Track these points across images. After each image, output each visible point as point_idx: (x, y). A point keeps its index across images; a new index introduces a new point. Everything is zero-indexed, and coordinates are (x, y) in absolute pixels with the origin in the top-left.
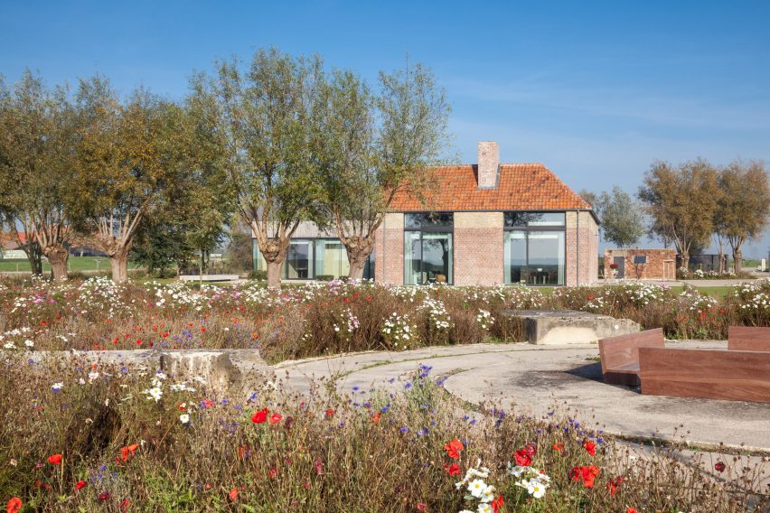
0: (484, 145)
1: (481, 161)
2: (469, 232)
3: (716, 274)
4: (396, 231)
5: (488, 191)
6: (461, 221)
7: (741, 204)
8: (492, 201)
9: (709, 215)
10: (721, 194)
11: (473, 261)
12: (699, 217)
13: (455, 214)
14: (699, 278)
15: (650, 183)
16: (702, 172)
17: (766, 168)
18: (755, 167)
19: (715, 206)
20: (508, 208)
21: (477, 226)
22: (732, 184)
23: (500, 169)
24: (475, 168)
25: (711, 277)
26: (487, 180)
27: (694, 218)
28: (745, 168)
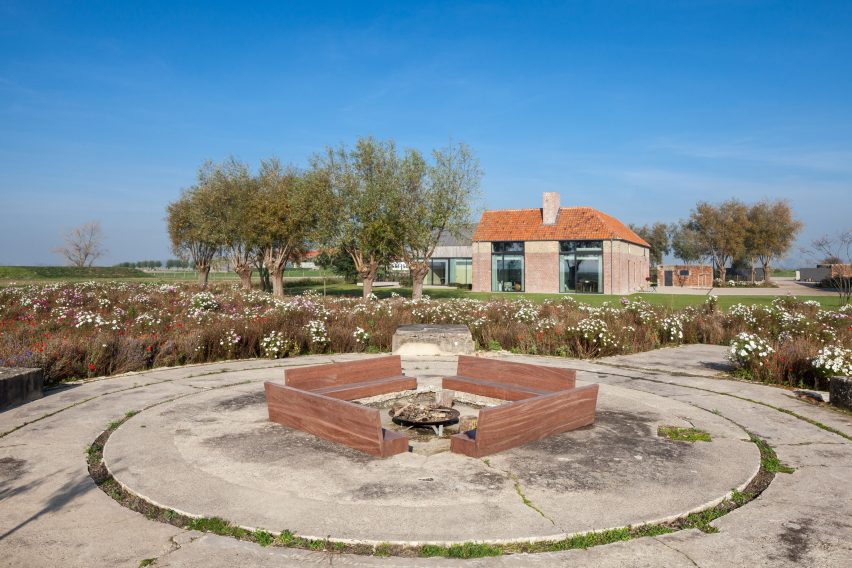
0: (547, 195)
1: (545, 206)
2: (535, 255)
3: (744, 284)
4: (486, 254)
5: (549, 226)
6: (530, 247)
7: (767, 232)
8: (552, 233)
9: (741, 240)
10: (749, 225)
11: (538, 275)
12: (732, 242)
13: (526, 243)
14: (731, 286)
15: (695, 217)
16: (735, 209)
17: (789, 205)
18: (780, 204)
19: (744, 233)
20: (562, 239)
21: (541, 251)
22: (761, 217)
23: (560, 210)
24: (542, 210)
25: (741, 286)
26: (549, 218)
27: (728, 242)
28: (771, 205)
